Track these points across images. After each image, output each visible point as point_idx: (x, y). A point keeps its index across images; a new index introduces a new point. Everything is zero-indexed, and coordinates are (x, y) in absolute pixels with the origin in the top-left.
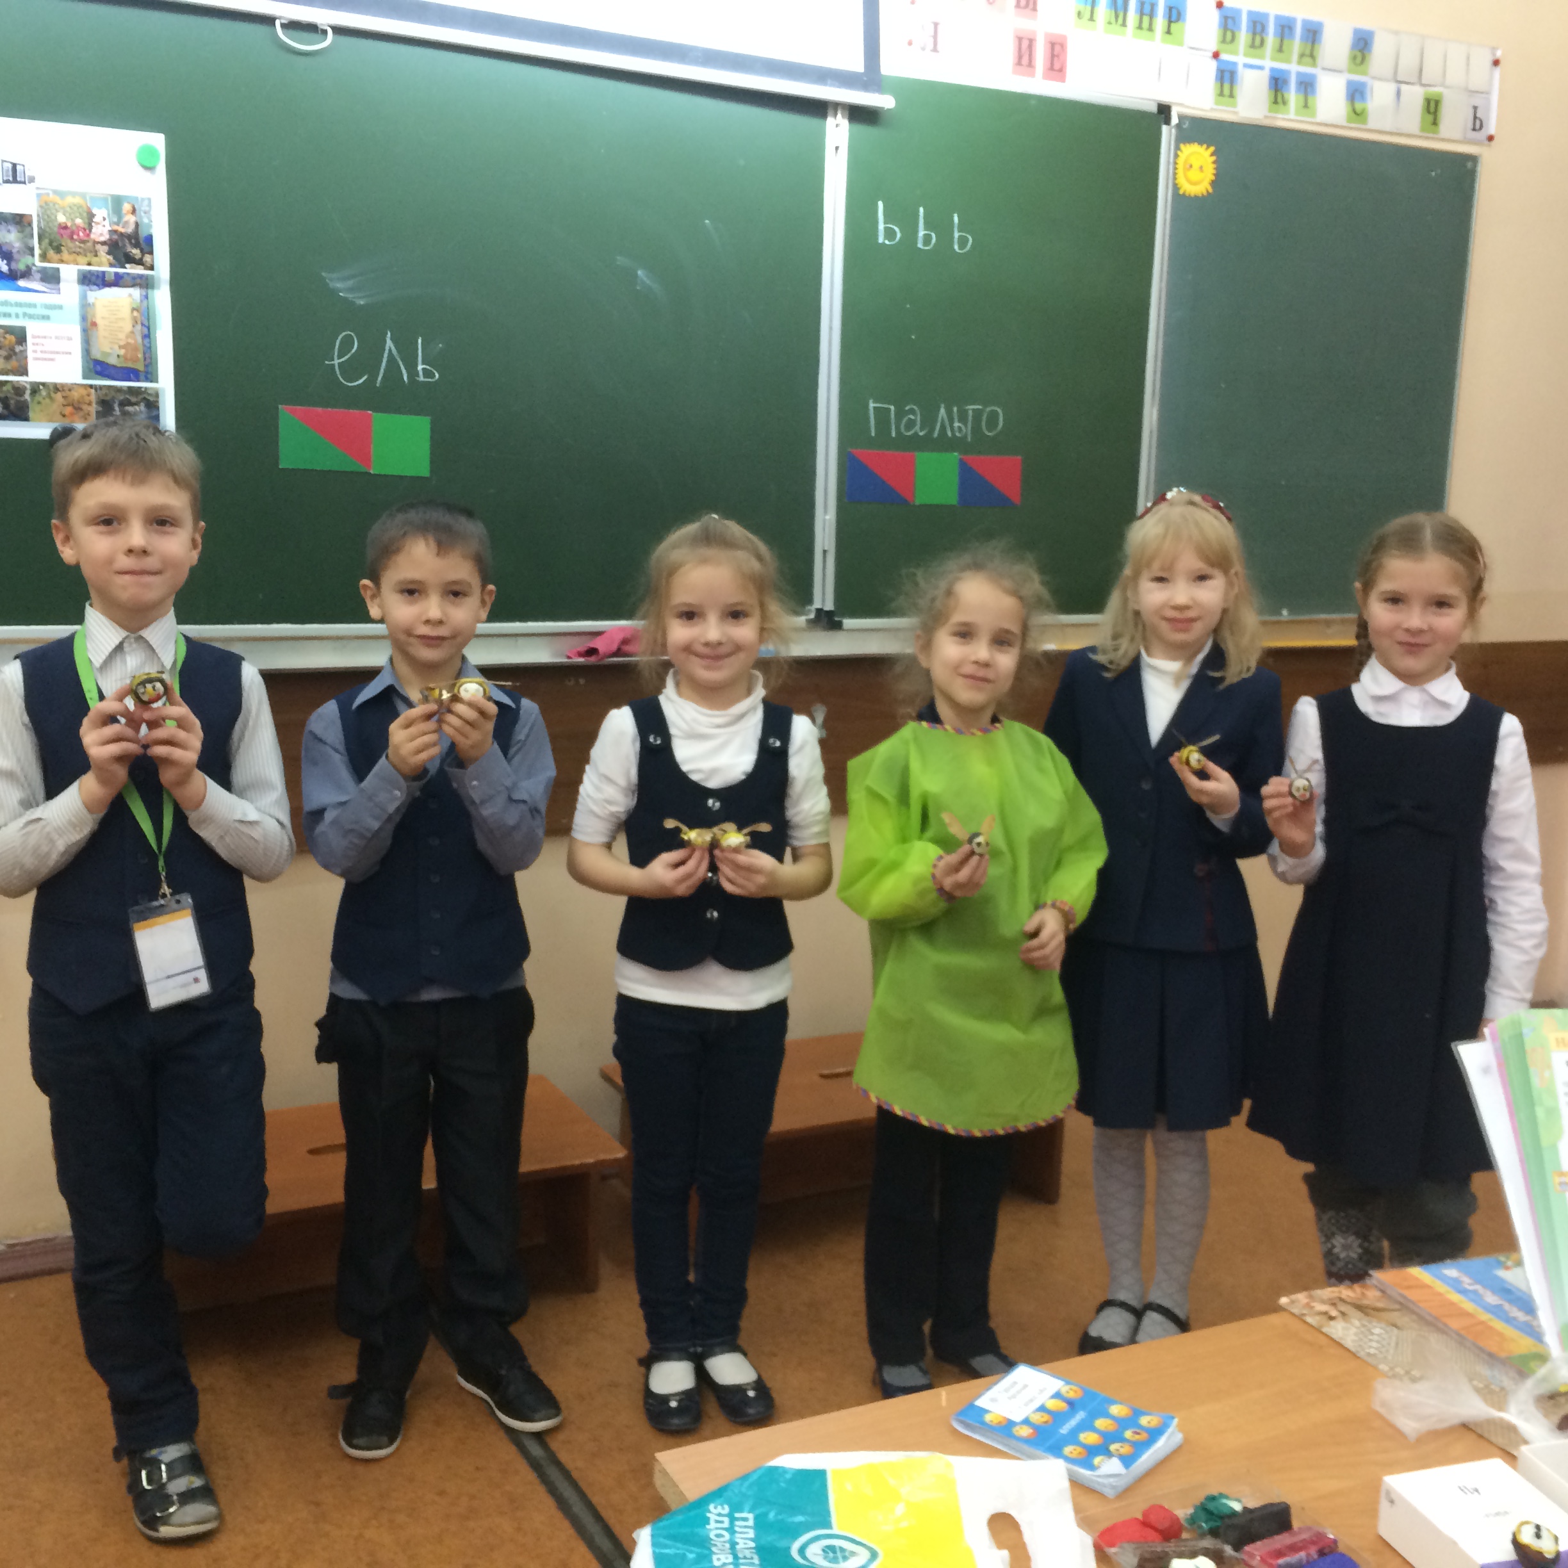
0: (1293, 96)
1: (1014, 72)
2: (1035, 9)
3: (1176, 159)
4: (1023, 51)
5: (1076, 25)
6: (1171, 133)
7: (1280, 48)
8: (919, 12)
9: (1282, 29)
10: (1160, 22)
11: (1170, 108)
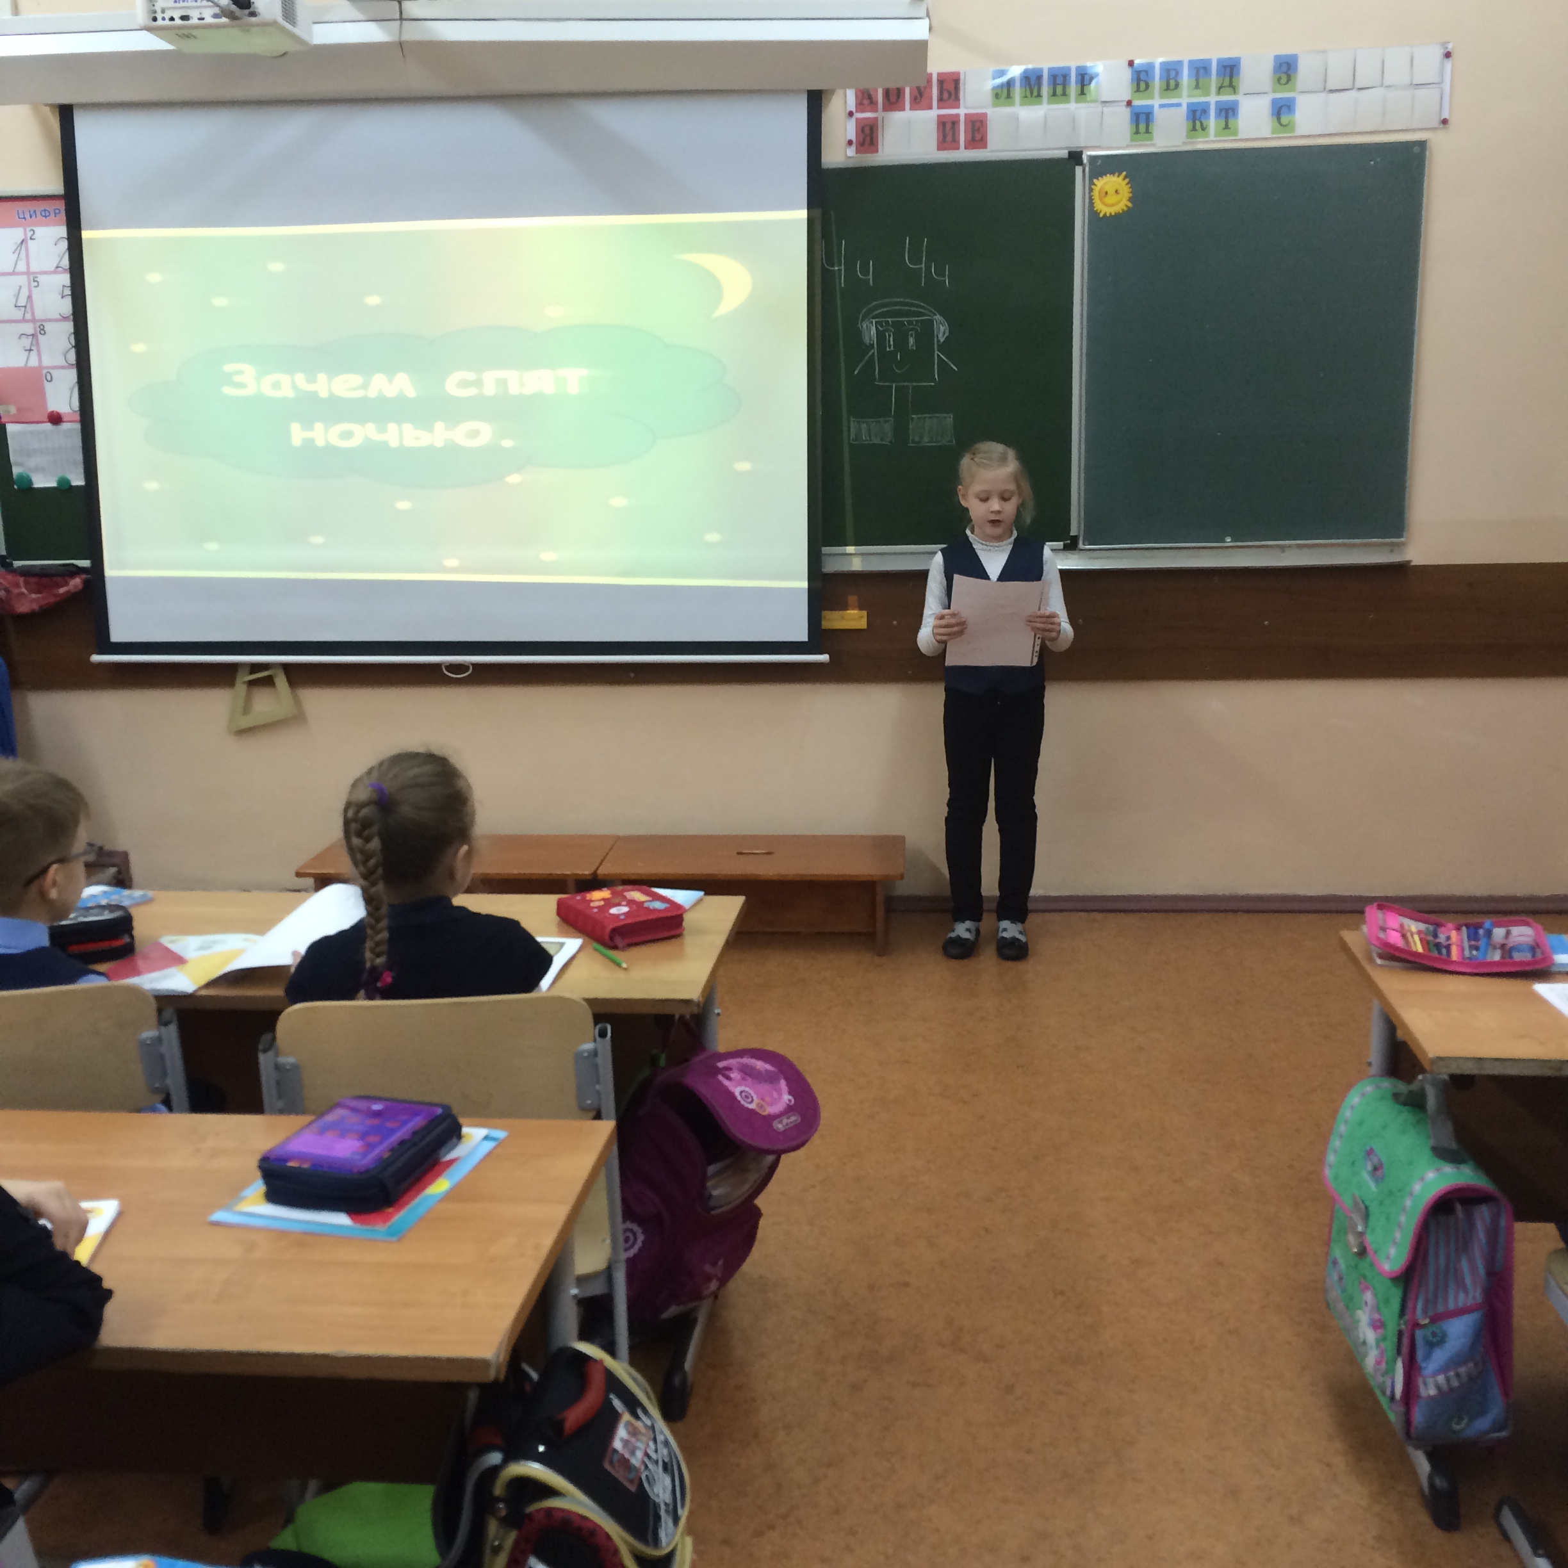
0: (1212, 122)
1: (940, 148)
2: (957, 99)
3: (1091, 190)
4: (947, 131)
5: (995, 105)
6: (1084, 171)
7: (1197, 87)
8: (857, 120)
9: (1198, 70)
10: (1073, 88)
11: (1081, 153)
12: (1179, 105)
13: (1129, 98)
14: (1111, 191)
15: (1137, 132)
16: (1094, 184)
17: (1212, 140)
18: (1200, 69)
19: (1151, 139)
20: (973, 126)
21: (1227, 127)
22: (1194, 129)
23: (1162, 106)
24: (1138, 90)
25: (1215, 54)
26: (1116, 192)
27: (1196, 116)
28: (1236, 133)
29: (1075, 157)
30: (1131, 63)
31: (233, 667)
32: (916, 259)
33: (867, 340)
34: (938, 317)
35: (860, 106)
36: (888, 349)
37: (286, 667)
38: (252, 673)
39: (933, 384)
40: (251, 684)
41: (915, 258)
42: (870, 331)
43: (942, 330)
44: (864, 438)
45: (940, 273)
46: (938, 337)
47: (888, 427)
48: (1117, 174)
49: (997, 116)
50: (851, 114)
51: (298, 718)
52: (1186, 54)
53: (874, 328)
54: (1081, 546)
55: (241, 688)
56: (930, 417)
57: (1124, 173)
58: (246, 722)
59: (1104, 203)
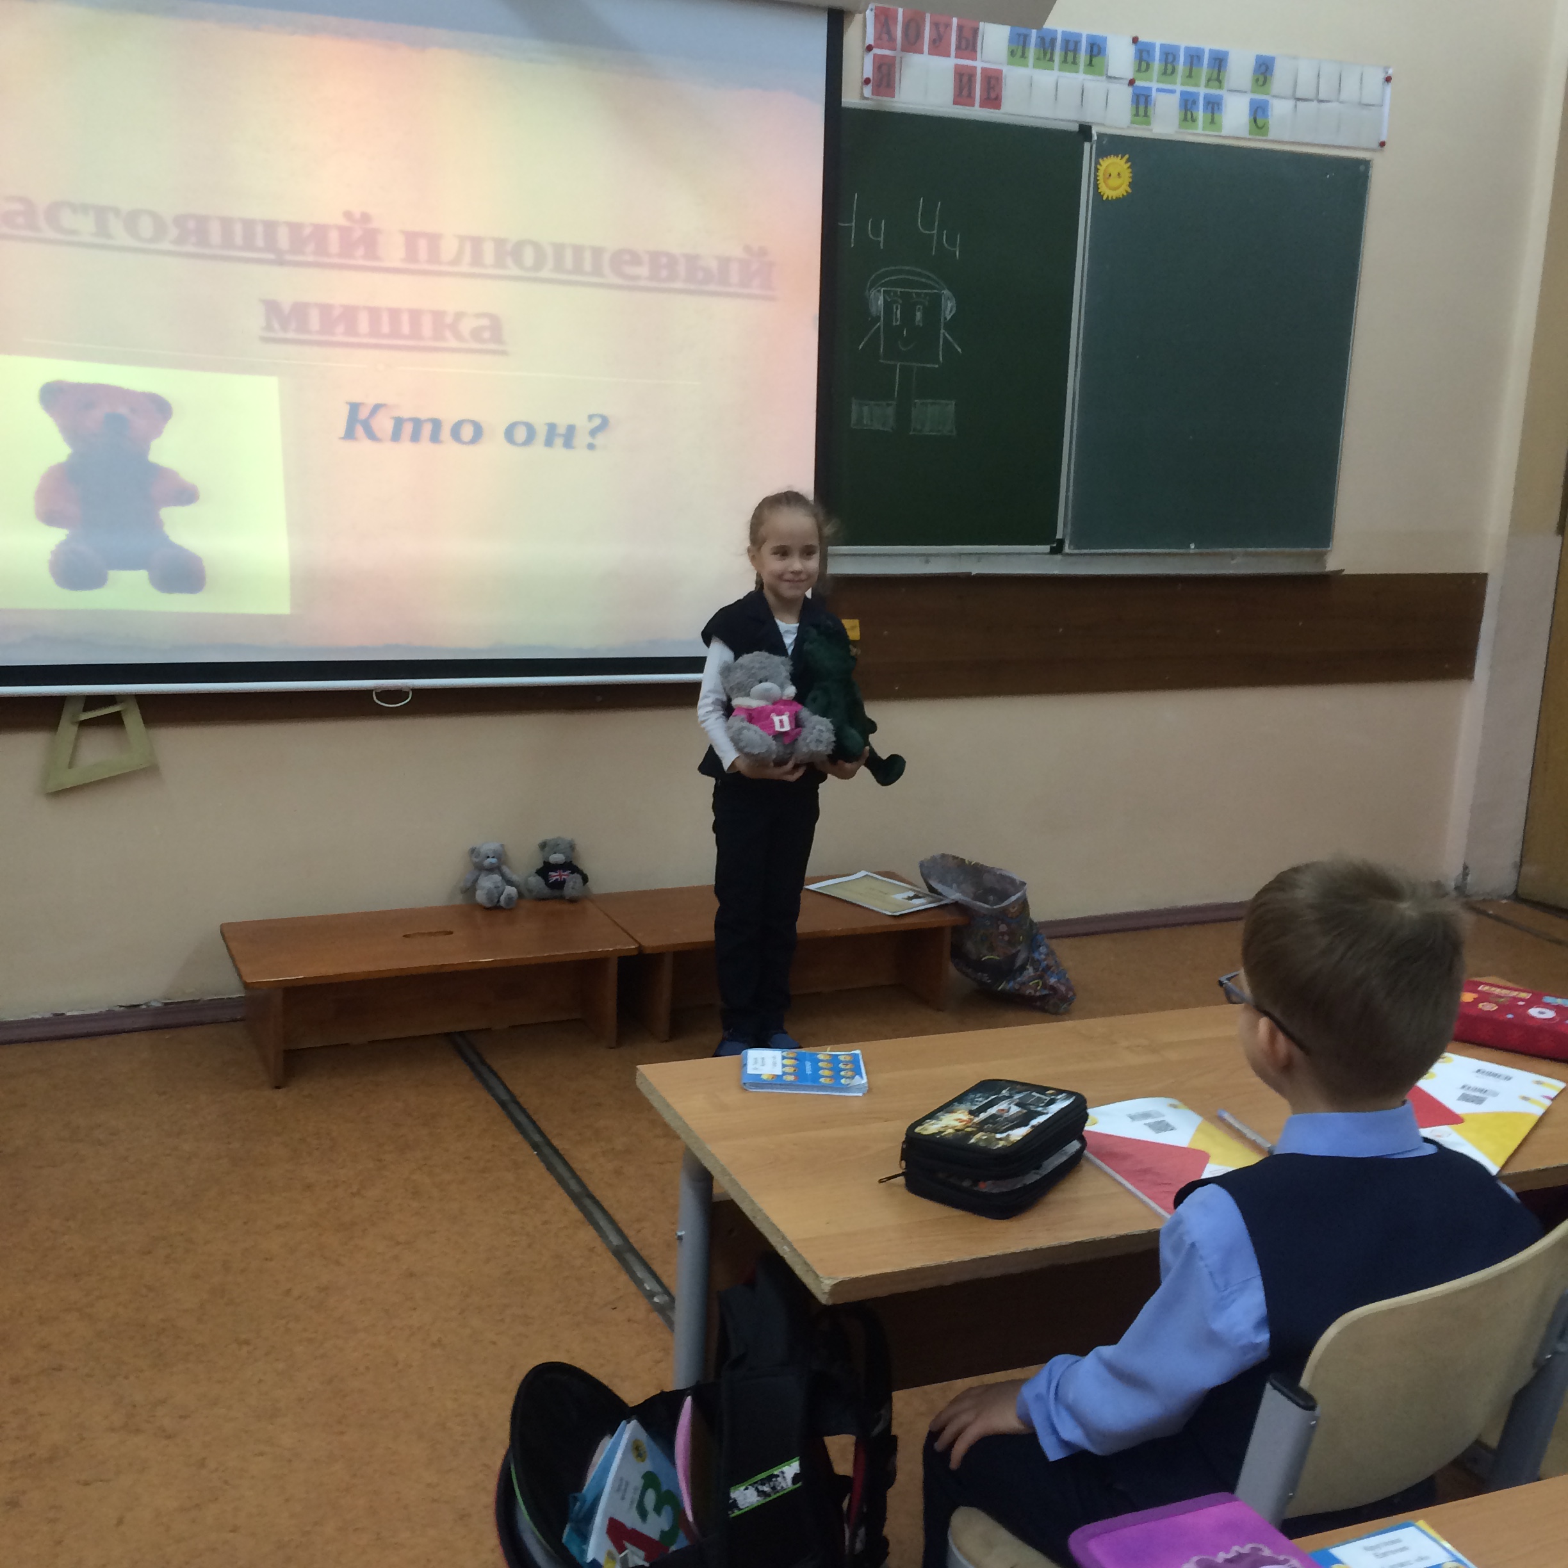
0: (1200, 114)
1: (955, 103)
2: (974, 50)
3: (1097, 170)
4: (963, 82)
5: (1009, 64)
6: (1091, 148)
7: (1190, 76)
8: (875, 55)
9: (1192, 57)
10: (1083, 57)
11: (1090, 128)
12: (1172, 92)
13: (1131, 77)
14: (1114, 174)
15: (1137, 114)
16: (1100, 165)
17: (1199, 134)
18: (1194, 57)
19: (1149, 123)
20: (989, 83)
21: (1213, 122)
22: (1185, 119)
23: (1159, 90)
24: (1139, 70)
25: (1209, 45)
26: (1119, 174)
27: (1188, 104)
28: (1220, 129)
29: (1085, 131)
30: (1135, 40)
32: (928, 225)
33: (873, 310)
34: (946, 292)
35: (879, 41)
36: (894, 324)
39: (937, 366)
40: (84, 724)
42: (878, 301)
43: (949, 308)
44: (865, 422)
45: (951, 240)
46: (945, 314)
47: (890, 411)
48: (1120, 156)
49: (1015, 78)
50: (869, 48)
52: (1184, 41)
53: (882, 298)
54: (1067, 550)
56: (932, 404)
57: (1127, 156)
59: (1107, 185)
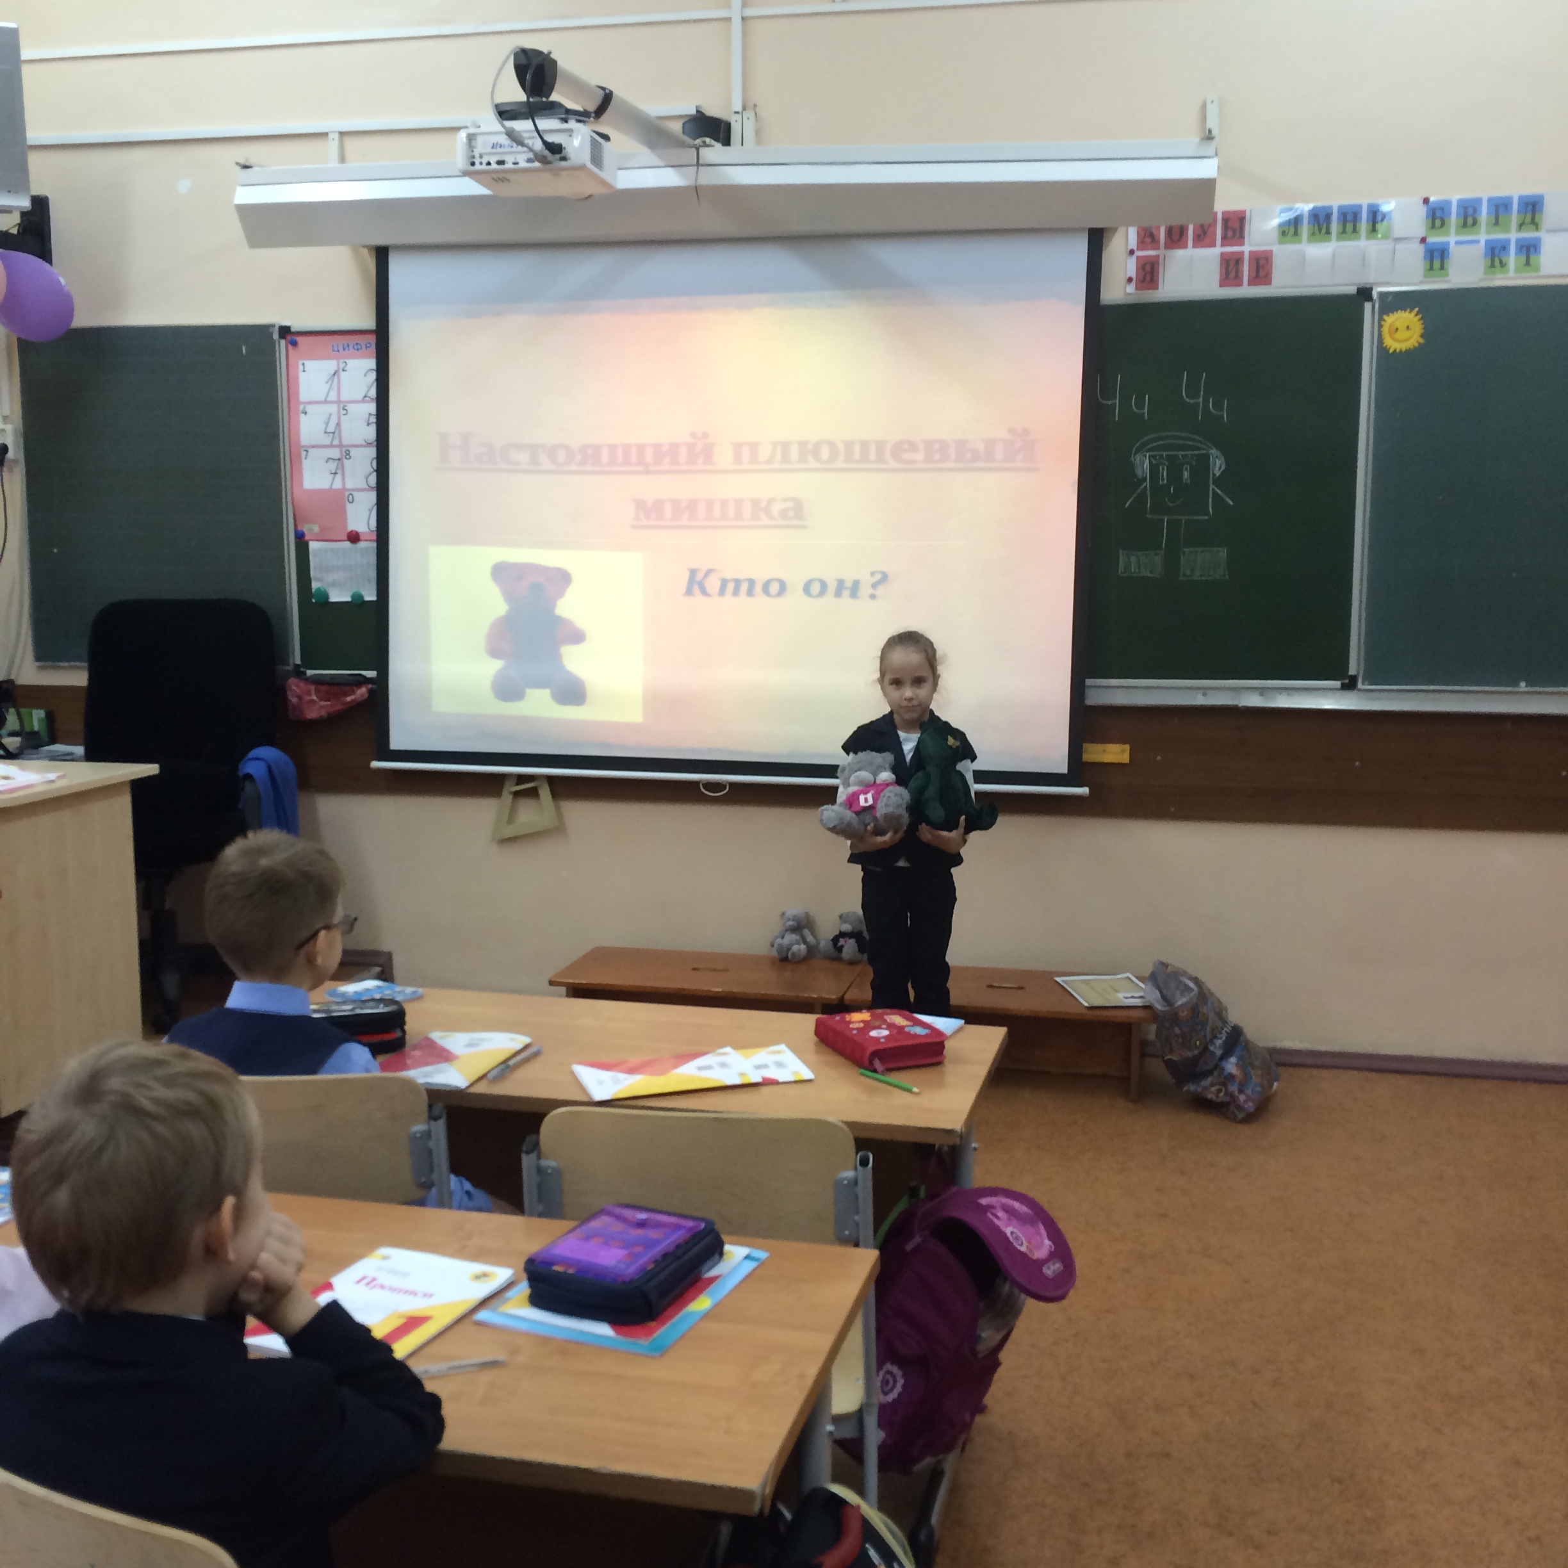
0: (1512, 259)
1: (1221, 285)
2: (1242, 237)
3: (1380, 326)
4: (1230, 269)
5: (1280, 242)
6: (1373, 307)
7: (1497, 223)
8: (1138, 258)
9: (1497, 208)
10: (1364, 225)
11: (1371, 289)
12: (1477, 242)
13: (1423, 235)
14: (1401, 326)
15: (1431, 268)
16: (1384, 320)
17: (1512, 276)
18: (1500, 207)
19: (1447, 275)
20: (1258, 263)
21: (1528, 263)
22: (1492, 265)
23: (1457, 243)
24: (1433, 226)
25: (1516, 190)
26: (1408, 328)
27: (1495, 253)
28: (1537, 269)
29: (1365, 293)
30: (1426, 201)
31: (502, 777)
32: (1193, 393)
33: (1139, 473)
34: (1214, 451)
35: (1142, 244)
36: (1161, 482)
37: (550, 779)
38: (518, 784)
39: (1207, 518)
40: (517, 794)
41: (1193, 391)
42: (1143, 464)
43: (1218, 465)
44: (1133, 570)
45: (1218, 406)
46: (1213, 471)
47: (1158, 560)
48: (1408, 310)
49: (1283, 255)
50: (1132, 252)
51: (558, 830)
52: (1484, 190)
53: (1147, 461)
54: (1360, 685)
55: (507, 798)
56: (1202, 552)
57: (1417, 309)
58: (510, 831)
59: (1394, 339)
